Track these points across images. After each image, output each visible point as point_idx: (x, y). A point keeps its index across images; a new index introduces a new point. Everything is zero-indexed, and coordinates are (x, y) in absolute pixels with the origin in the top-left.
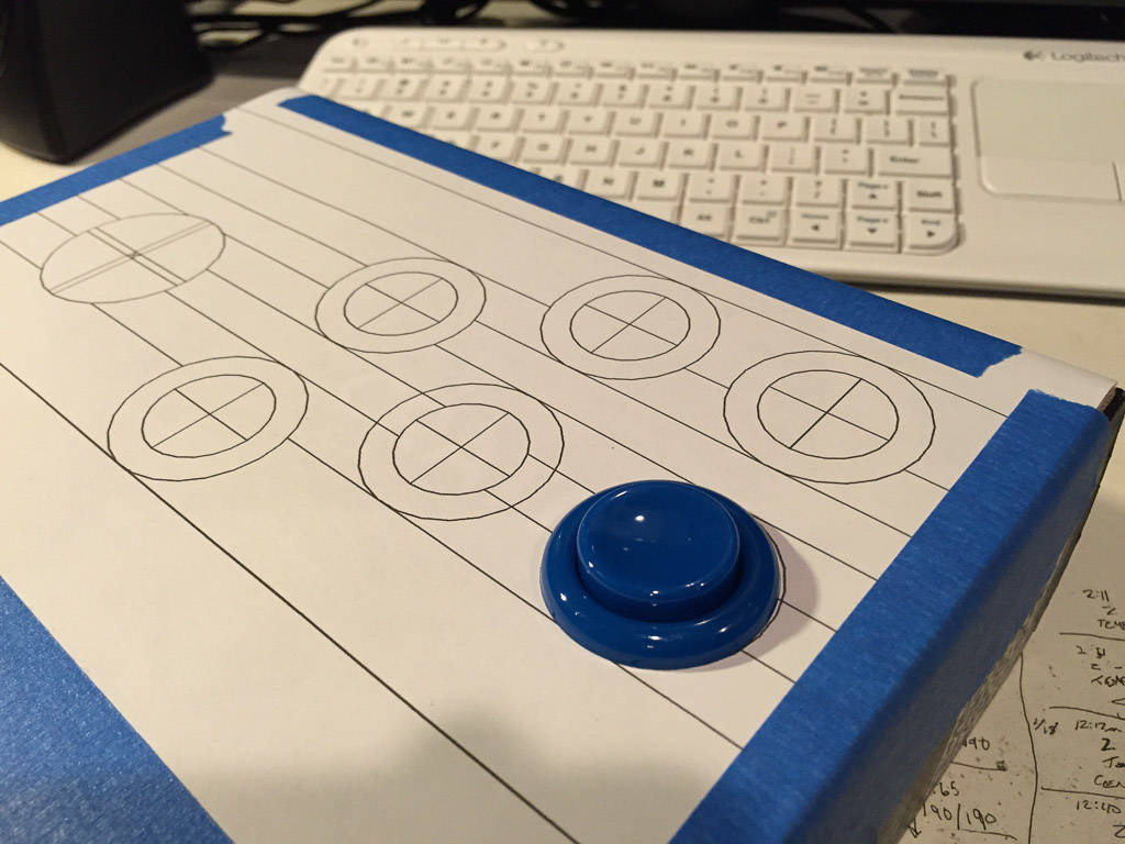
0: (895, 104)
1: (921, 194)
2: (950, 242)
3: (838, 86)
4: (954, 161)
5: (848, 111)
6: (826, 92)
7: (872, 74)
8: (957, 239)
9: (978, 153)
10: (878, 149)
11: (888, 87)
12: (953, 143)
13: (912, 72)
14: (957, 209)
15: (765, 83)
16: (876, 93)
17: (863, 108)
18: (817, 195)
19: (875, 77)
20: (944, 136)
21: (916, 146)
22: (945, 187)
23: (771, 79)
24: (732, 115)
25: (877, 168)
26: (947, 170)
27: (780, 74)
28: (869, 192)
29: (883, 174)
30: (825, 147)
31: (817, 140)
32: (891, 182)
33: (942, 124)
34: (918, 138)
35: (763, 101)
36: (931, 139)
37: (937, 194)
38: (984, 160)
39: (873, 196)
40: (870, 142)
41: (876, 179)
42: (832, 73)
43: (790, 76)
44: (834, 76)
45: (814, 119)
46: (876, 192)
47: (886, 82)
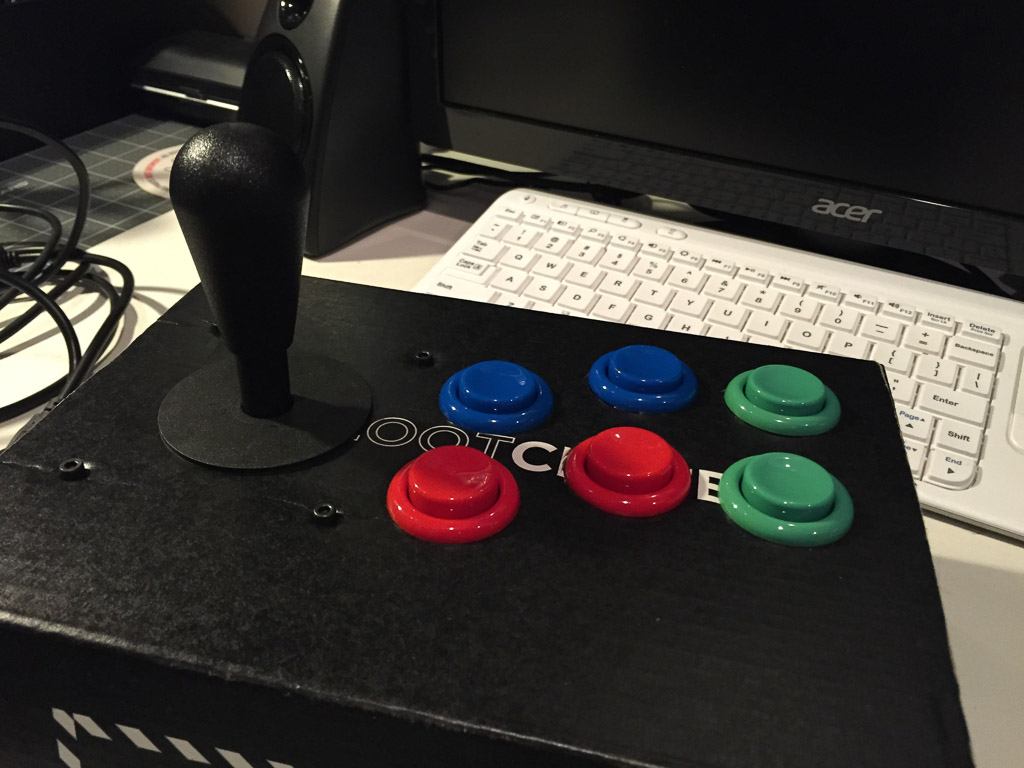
0: (951, 349)
1: (951, 434)
2: (967, 480)
3: (905, 322)
4: (989, 410)
5: (908, 346)
6: (894, 324)
7: (938, 320)
8: (974, 480)
9: (1013, 409)
10: (925, 386)
11: (950, 334)
12: (992, 396)
13: (974, 326)
14: (980, 455)
15: (843, 305)
16: (936, 336)
19: (939, 323)
20: (985, 388)
21: (959, 391)
22: (975, 433)
23: (849, 304)
24: (809, 327)
25: (919, 402)
26: (981, 419)
27: (859, 301)
28: (907, 420)
29: (922, 408)
32: (929, 416)
33: (987, 377)
34: (961, 385)
36: (974, 389)
37: (966, 438)
38: (1015, 417)
39: (909, 425)
40: (920, 377)
41: (917, 410)
42: (903, 310)
43: (867, 305)
44: (905, 314)
45: (879, 345)
46: (912, 422)
47: (949, 329)
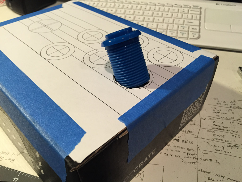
0: (190, 12)
1: (193, 29)
2: (197, 38)
3: (179, 8)
4: (200, 23)
5: (180, 13)
6: (176, 9)
7: (186, 6)
8: (199, 37)
9: (205, 22)
10: (185, 20)
11: (189, 9)
12: (200, 20)
13: (194, 6)
14: (199, 32)
15: (165, 7)
16: (186, 10)
17: (184, 12)
18: (173, 28)
19: (186, 7)
20: (198, 18)
21: (193, 20)
22: (198, 28)
24: (158, 12)
25: (185, 23)
26: (198, 24)
27: (168, 5)
28: (183, 28)
29: (186, 25)
30: (175, 20)
31: (174, 18)
32: (187, 26)
33: (198, 16)
34: (193, 18)
35: (164, 10)
36: (196, 19)
37: (196, 29)
38: (206, 23)
39: (183, 29)
40: (184, 19)
41: (185, 26)
42: (178, 5)
43: (170, 6)
44: (178, 6)
45: (174, 14)
46: (184, 28)
47: (188, 8)
